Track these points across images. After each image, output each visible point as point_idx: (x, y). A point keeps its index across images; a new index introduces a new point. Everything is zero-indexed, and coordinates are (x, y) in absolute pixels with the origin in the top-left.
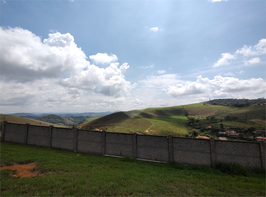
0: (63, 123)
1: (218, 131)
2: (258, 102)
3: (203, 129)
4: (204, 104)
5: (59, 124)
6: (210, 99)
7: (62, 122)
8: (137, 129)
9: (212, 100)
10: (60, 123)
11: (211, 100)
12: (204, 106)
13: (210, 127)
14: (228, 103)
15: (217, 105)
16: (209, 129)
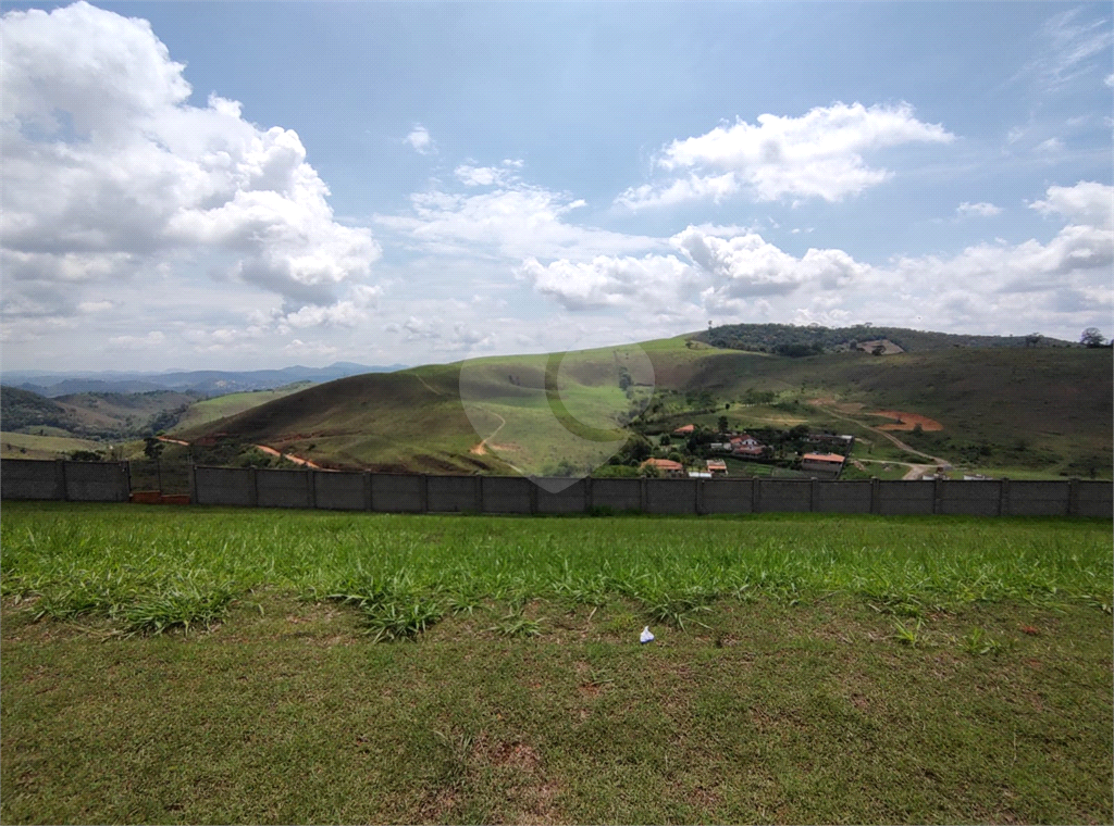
0: (63, 427)
1: (711, 438)
2: (852, 337)
3: (668, 435)
4: (689, 345)
5: (41, 433)
6: (710, 323)
7: (54, 423)
8: (443, 445)
9: (718, 328)
10: (45, 428)
11: (714, 326)
12: (686, 349)
13: (690, 428)
14: (766, 340)
15: (729, 347)
16: (687, 433)
